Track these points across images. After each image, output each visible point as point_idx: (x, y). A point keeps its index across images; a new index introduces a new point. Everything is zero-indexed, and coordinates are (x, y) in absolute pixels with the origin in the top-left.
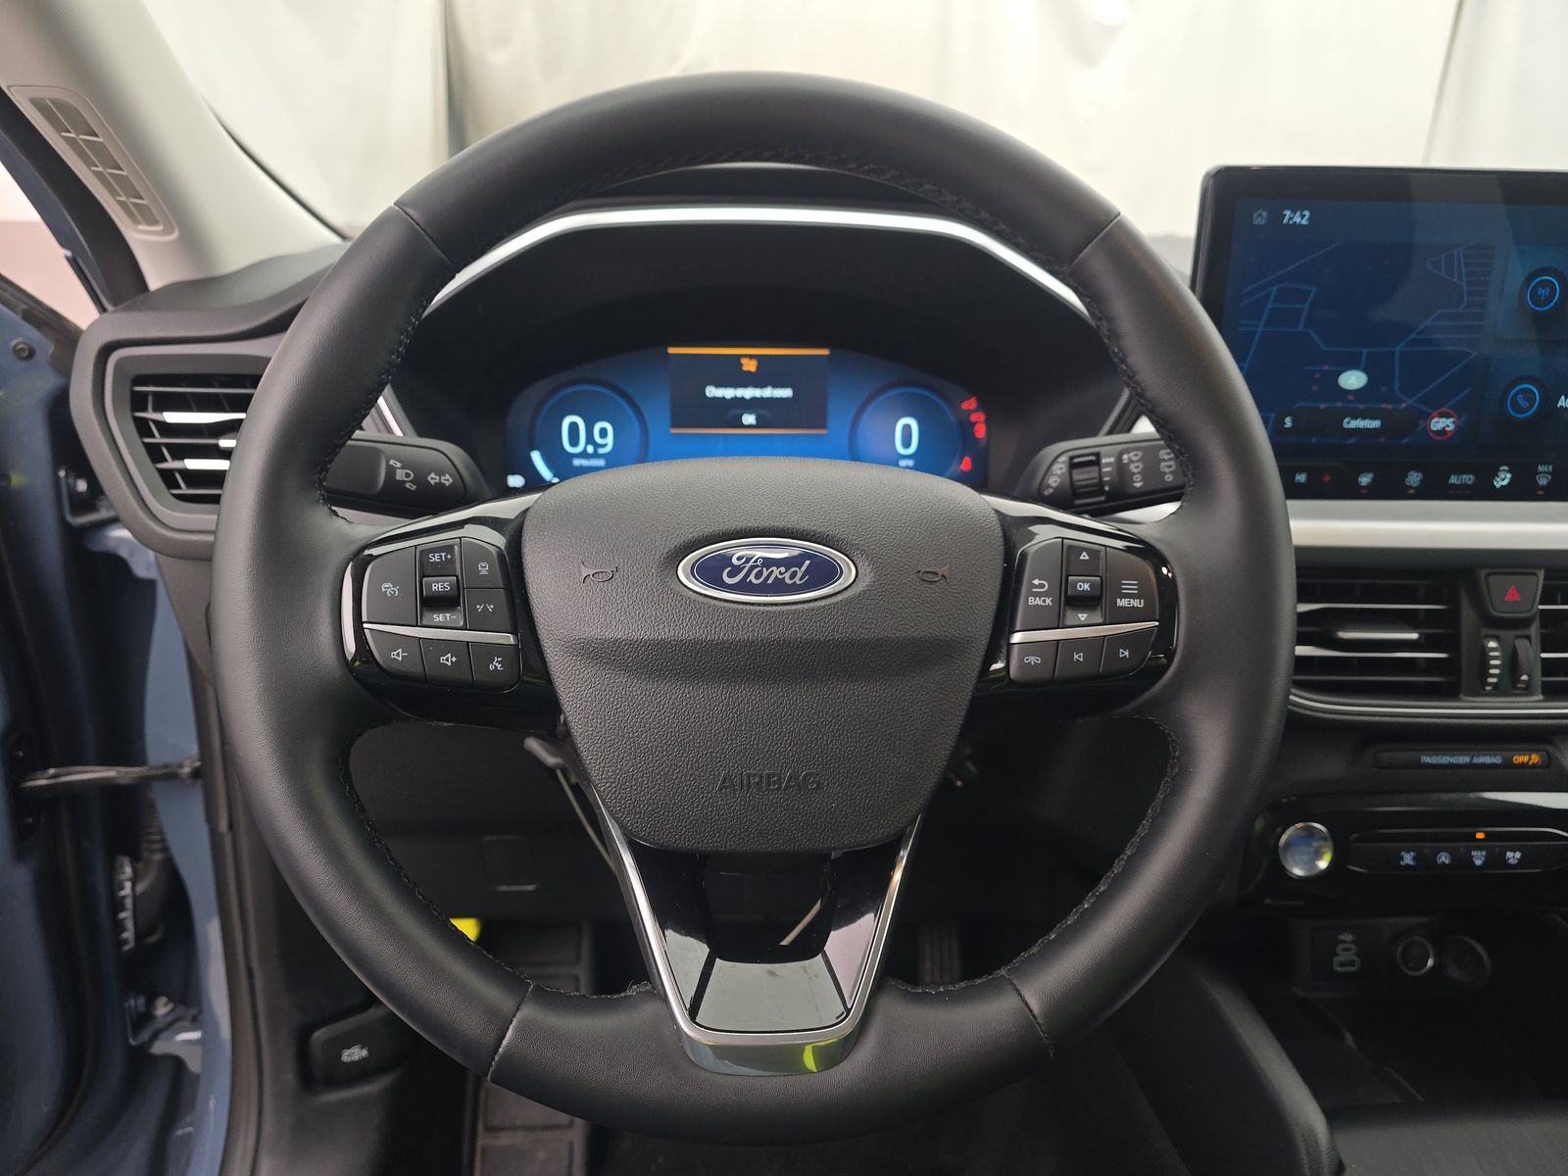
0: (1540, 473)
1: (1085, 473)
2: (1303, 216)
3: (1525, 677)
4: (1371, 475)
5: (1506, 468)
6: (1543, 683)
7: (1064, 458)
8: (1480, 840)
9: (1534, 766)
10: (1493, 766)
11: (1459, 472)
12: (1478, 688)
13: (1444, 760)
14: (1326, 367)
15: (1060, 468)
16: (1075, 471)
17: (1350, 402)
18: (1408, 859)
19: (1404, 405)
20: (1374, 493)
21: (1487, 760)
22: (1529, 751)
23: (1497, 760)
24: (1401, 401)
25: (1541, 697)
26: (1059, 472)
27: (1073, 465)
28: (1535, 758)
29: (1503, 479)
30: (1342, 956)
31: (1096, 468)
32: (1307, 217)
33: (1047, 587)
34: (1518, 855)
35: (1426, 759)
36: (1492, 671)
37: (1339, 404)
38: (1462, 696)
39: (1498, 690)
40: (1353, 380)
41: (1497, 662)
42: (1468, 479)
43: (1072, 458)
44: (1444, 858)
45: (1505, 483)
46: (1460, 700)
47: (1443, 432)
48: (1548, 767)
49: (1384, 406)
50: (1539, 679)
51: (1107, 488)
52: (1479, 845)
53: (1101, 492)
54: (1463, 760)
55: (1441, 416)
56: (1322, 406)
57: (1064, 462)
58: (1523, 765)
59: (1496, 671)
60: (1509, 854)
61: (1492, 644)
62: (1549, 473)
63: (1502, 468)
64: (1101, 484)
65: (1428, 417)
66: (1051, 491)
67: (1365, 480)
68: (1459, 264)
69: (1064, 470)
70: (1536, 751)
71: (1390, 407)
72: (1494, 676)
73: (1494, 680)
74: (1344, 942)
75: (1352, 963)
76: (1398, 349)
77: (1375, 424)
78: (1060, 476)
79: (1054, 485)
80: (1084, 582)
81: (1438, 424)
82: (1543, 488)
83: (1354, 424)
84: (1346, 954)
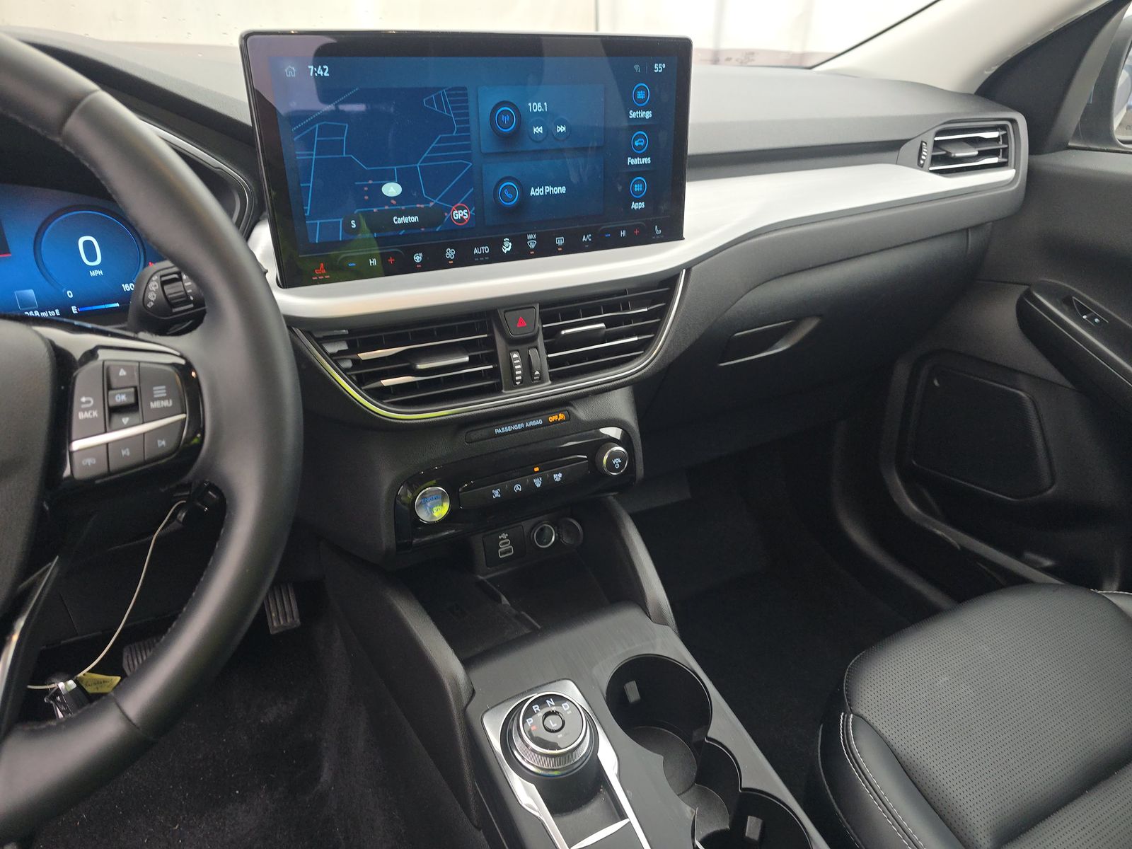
0: (529, 240)
1: (173, 288)
2: (324, 70)
3: (537, 373)
4: (421, 254)
5: (507, 239)
6: (550, 373)
7: (155, 278)
8: (537, 472)
9: (562, 421)
10: (538, 426)
11: (479, 246)
12: (512, 385)
13: (509, 429)
14: (370, 182)
15: (154, 286)
16: (165, 287)
17: (393, 205)
18: (497, 494)
19: (432, 204)
20: (426, 267)
21: (534, 423)
22: (556, 413)
23: (540, 422)
24: (429, 202)
25: (550, 382)
26: (154, 289)
27: (163, 283)
28: (562, 416)
29: (507, 247)
30: (503, 548)
31: (180, 283)
32: (327, 70)
33: (92, 402)
34: (560, 475)
35: (498, 431)
36: (517, 373)
37: (387, 207)
38: (503, 391)
39: (524, 383)
40: (392, 189)
41: (519, 367)
42: (486, 249)
43: (161, 277)
44: (518, 488)
45: (509, 249)
46: (502, 394)
47: (462, 220)
48: (569, 420)
49: (418, 206)
50: (546, 370)
51: (192, 298)
52: (537, 475)
53: (189, 302)
54: (520, 426)
55: (458, 209)
56: (375, 210)
57: (156, 281)
58: (556, 422)
59: (520, 372)
60: (555, 476)
61: (515, 356)
62: (534, 240)
63: (505, 240)
64: (187, 295)
65: (449, 210)
66: (152, 304)
67: (418, 258)
68: (446, 102)
69: (157, 287)
70: (560, 412)
71: (422, 206)
72: (519, 375)
73: (520, 378)
74: (502, 539)
75: (509, 551)
76: (418, 165)
77: (415, 219)
78: (156, 292)
79: (153, 299)
80: (121, 394)
81: (458, 214)
82: (532, 250)
83: (400, 221)
84: (505, 545)
